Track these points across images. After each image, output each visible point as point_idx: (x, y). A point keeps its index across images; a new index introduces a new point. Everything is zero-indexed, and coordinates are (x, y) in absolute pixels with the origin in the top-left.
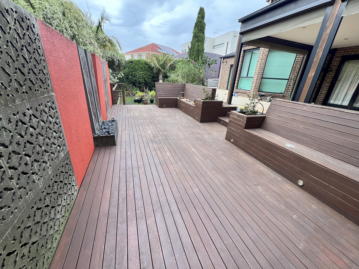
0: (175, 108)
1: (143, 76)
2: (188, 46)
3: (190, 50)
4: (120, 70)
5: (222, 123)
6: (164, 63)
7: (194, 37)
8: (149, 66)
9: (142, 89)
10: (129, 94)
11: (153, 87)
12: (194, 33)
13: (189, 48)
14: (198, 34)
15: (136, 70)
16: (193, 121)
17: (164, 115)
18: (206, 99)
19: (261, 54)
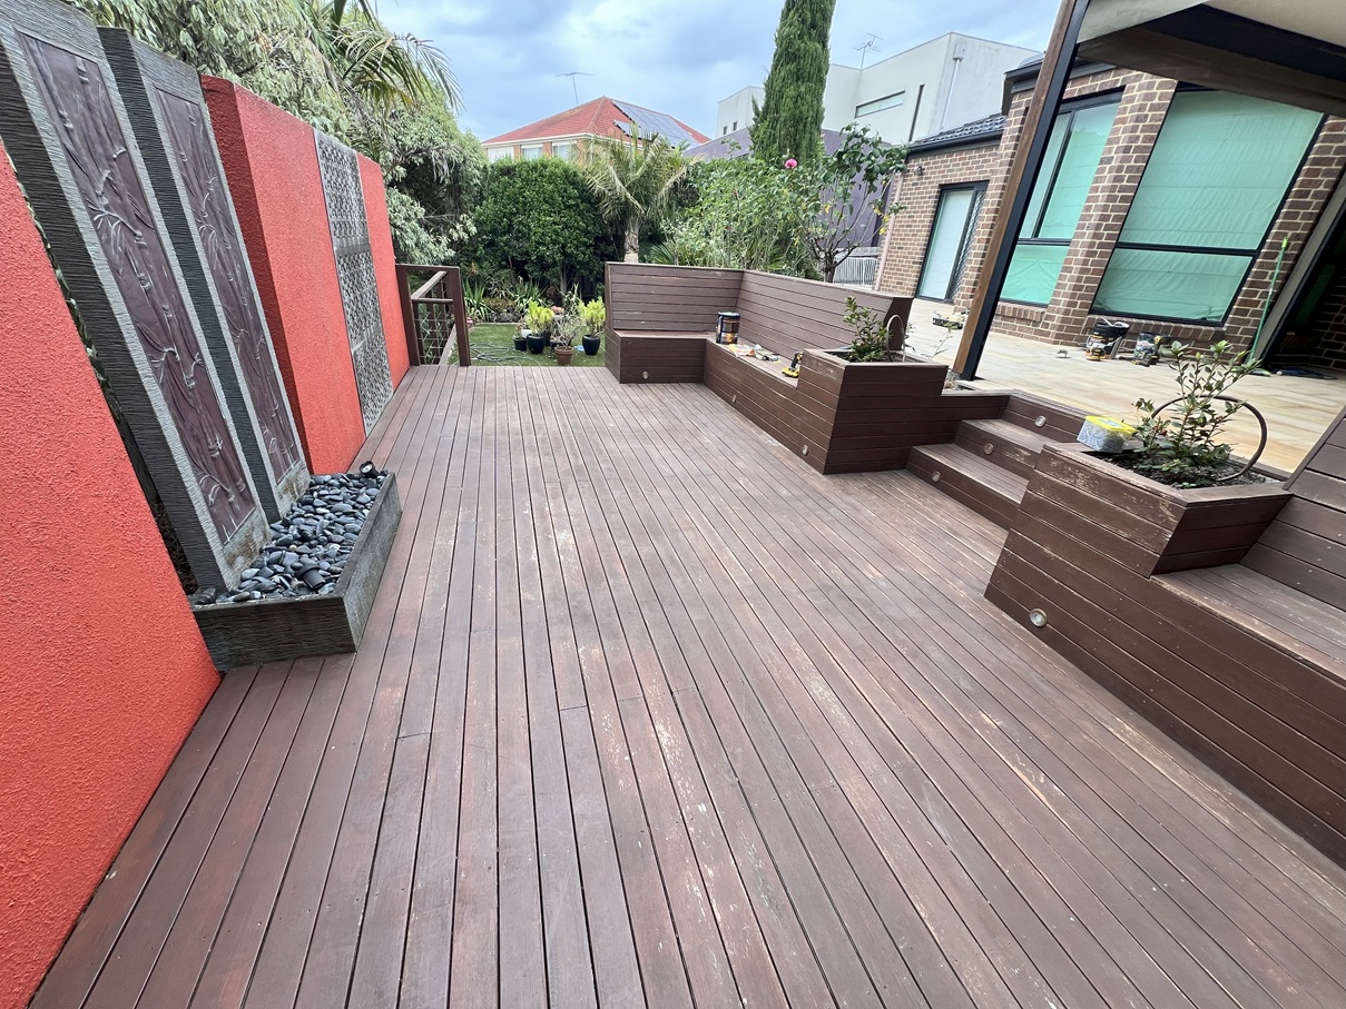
0: (693, 386)
1: (557, 234)
2: (754, 102)
3: (761, 117)
4: (460, 207)
5: (936, 478)
6: (647, 175)
7: (781, 56)
8: (583, 191)
9: (551, 290)
10: (498, 312)
11: (598, 280)
12: (780, 40)
13: (756, 108)
14: (798, 43)
15: (527, 207)
16: (788, 463)
17: (645, 424)
18: (861, 352)
19: (1123, 121)
